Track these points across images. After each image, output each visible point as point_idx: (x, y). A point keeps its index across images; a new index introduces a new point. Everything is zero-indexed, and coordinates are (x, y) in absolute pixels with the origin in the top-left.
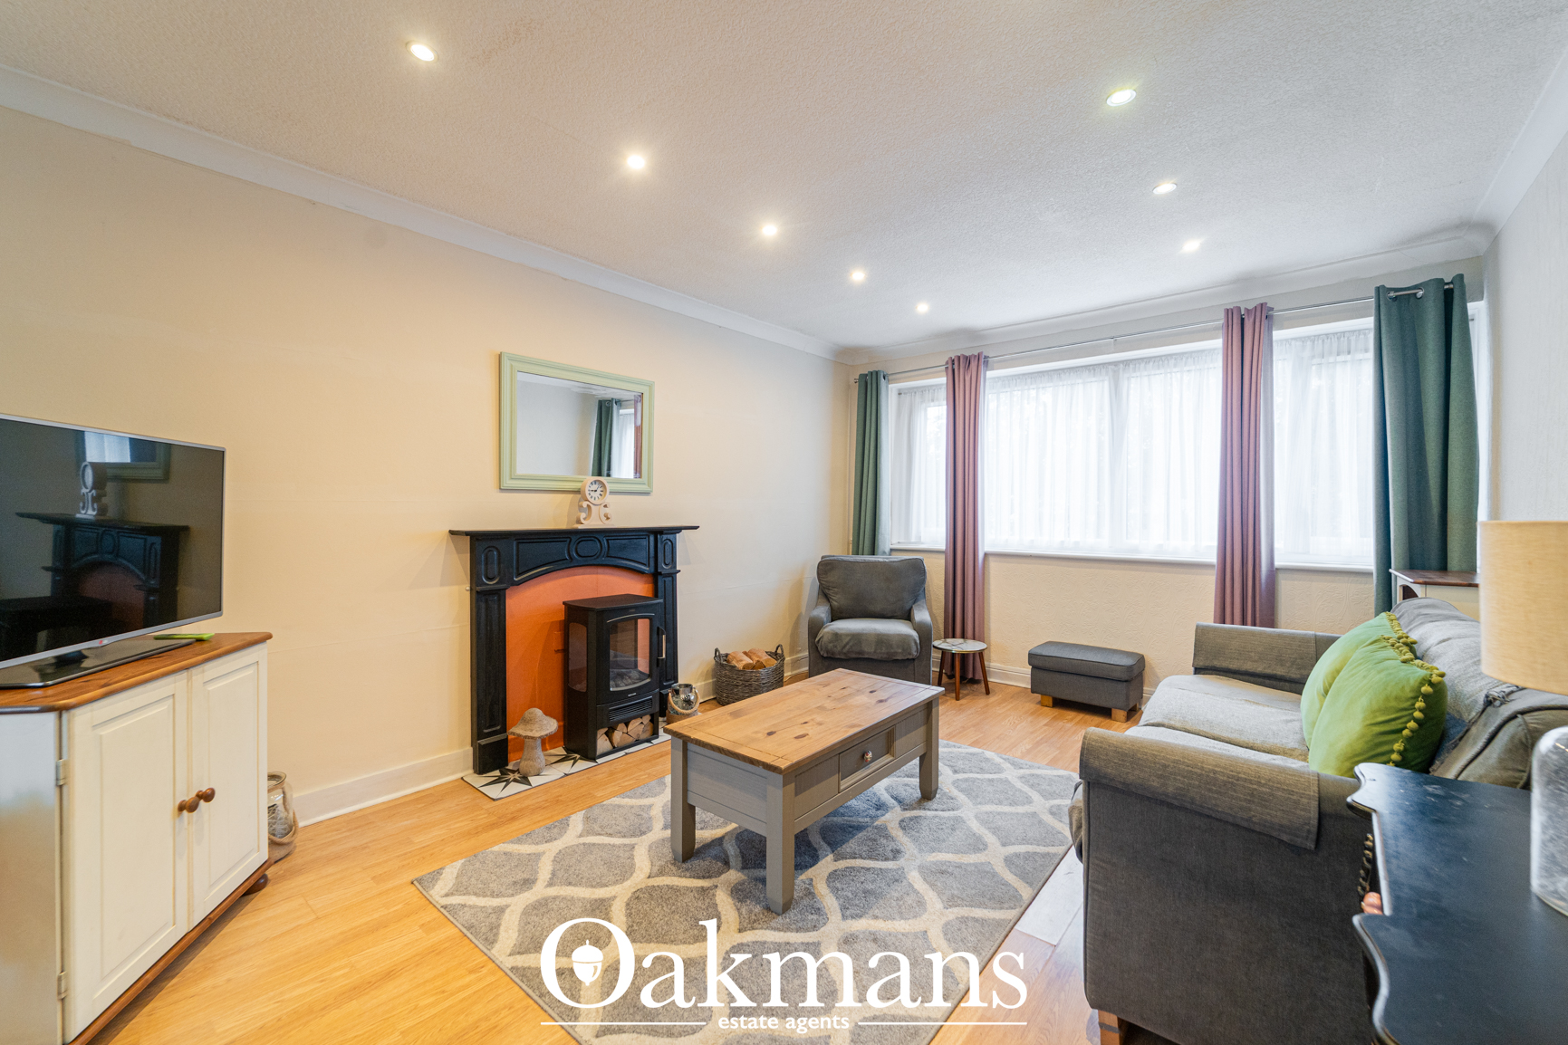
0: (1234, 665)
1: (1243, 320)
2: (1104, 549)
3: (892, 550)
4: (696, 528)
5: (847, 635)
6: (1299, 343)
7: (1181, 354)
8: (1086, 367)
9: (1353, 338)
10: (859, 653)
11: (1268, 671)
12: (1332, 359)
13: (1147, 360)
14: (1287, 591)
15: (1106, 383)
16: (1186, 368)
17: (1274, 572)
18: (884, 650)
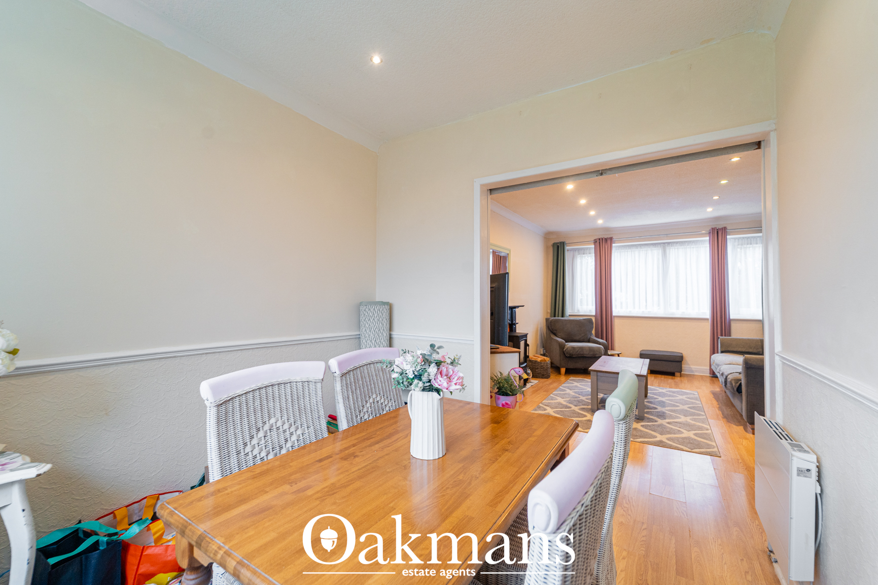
0: (735, 350)
1: (718, 232)
2: (661, 313)
3: (569, 315)
4: (523, 306)
5: (577, 348)
6: (733, 240)
7: (690, 241)
8: (652, 244)
9: (752, 239)
10: (582, 354)
11: (747, 351)
12: (745, 246)
13: (677, 243)
14: (734, 326)
15: (660, 251)
16: (692, 246)
17: (730, 320)
18: (592, 353)
